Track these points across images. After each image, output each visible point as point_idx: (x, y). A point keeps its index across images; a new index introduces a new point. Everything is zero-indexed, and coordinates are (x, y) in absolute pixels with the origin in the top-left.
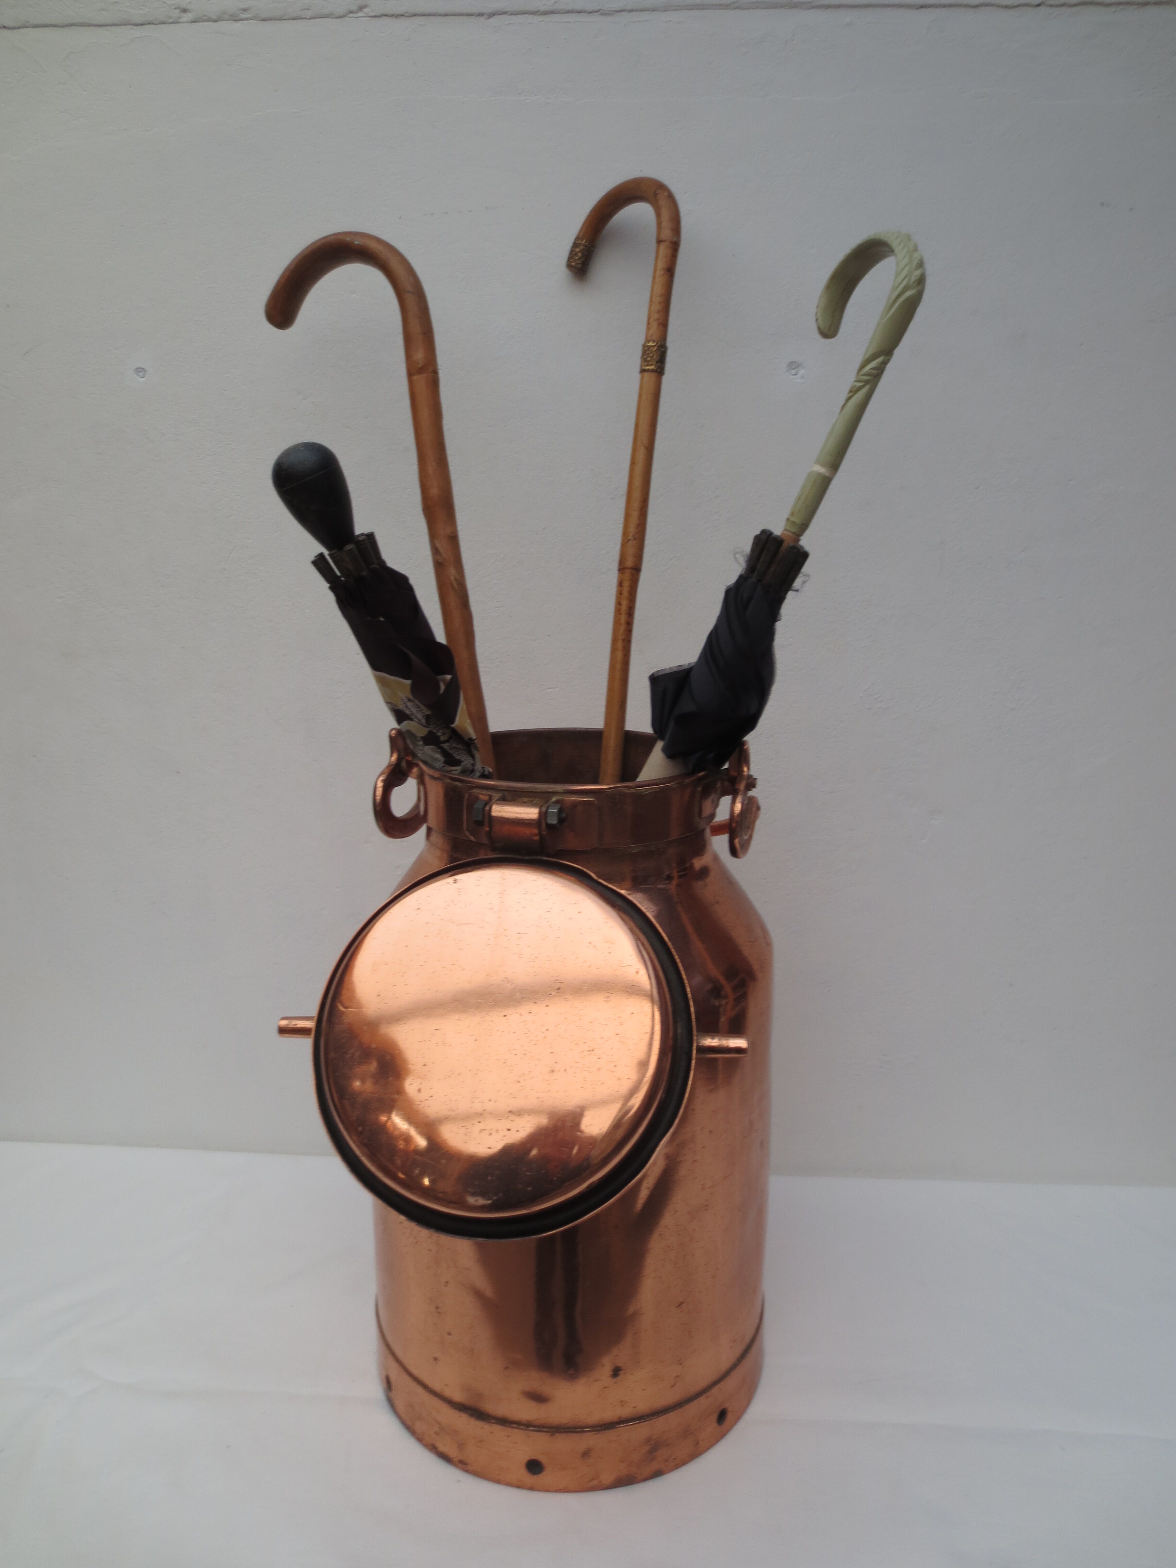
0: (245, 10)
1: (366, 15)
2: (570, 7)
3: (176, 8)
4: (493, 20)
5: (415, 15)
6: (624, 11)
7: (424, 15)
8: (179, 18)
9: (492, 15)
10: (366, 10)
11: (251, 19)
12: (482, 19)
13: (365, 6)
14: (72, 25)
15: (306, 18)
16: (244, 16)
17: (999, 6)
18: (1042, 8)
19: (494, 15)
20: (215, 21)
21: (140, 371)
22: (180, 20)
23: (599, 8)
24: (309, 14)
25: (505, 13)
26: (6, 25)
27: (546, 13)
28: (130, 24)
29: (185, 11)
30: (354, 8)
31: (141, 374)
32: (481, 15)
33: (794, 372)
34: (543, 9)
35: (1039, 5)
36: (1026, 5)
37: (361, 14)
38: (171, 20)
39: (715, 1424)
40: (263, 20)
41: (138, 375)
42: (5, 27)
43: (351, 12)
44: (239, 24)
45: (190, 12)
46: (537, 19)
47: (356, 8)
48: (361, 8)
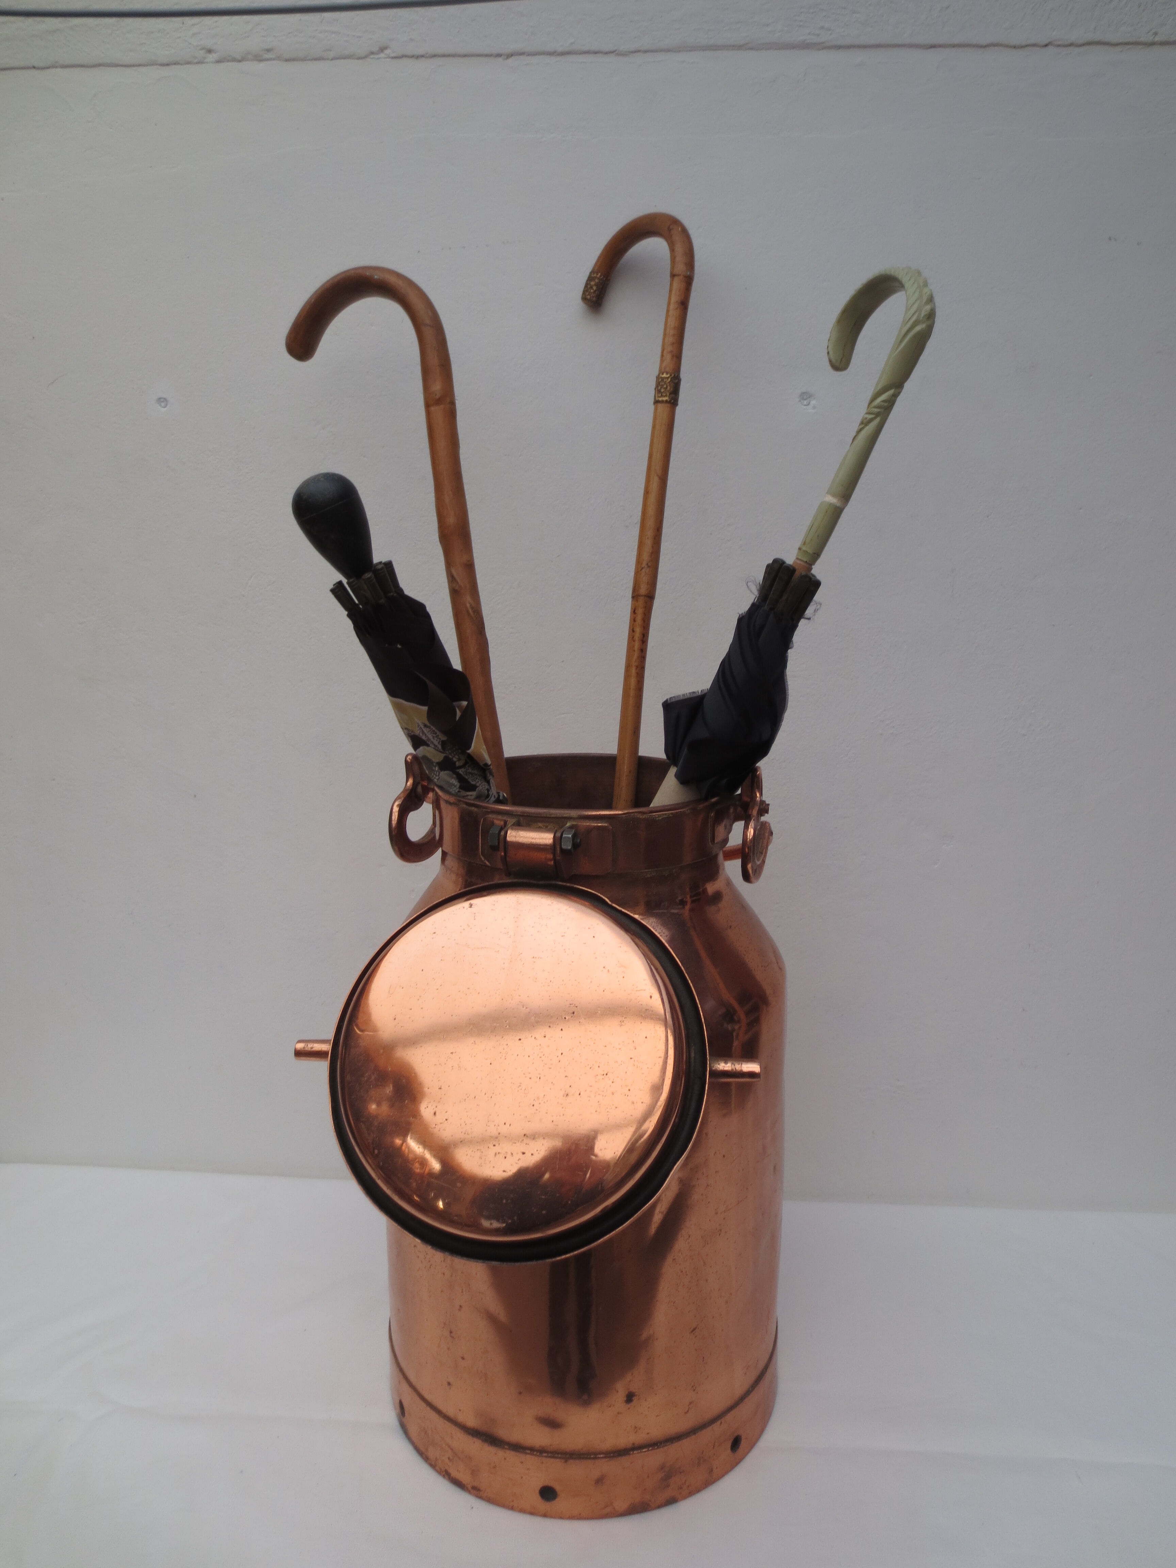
0: (268, 51)
1: (386, 56)
2: (586, 48)
3: (201, 49)
4: (510, 60)
5: (435, 56)
6: (639, 51)
7: (444, 56)
8: (205, 58)
9: (510, 55)
10: (387, 52)
11: (274, 59)
12: (500, 59)
13: (386, 48)
14: (100, 65)
15: (328, 59)
16: (267, 56)
17: (1007, 46)
18: (1050, 48)
19: (512, 55)
20: (240, 61)
21: (162, 401)
22: (205, 61)
23: (614, 49)
24: (331, 54)
25: (522, 54)
26: (36, 65)
27: (563, 54)
28: (157, 64)
29: (210, 51)
30: (375, 49)
31: (163, 404)
32: (499, 55)
33: (805, 402)
34: (560, 49)
35: (1046, 45)
36: (1034, 45)
37: (382, 55)
38: (196, 61)
39: (729, 1451)
40: (287, 60)
41: (161, 405)
42: (34, 67)
43: (372, 53)
44: (262, 65)
45: (215, 53)
46: (553, 59)
47: (377, 49)
48: (382, 49)
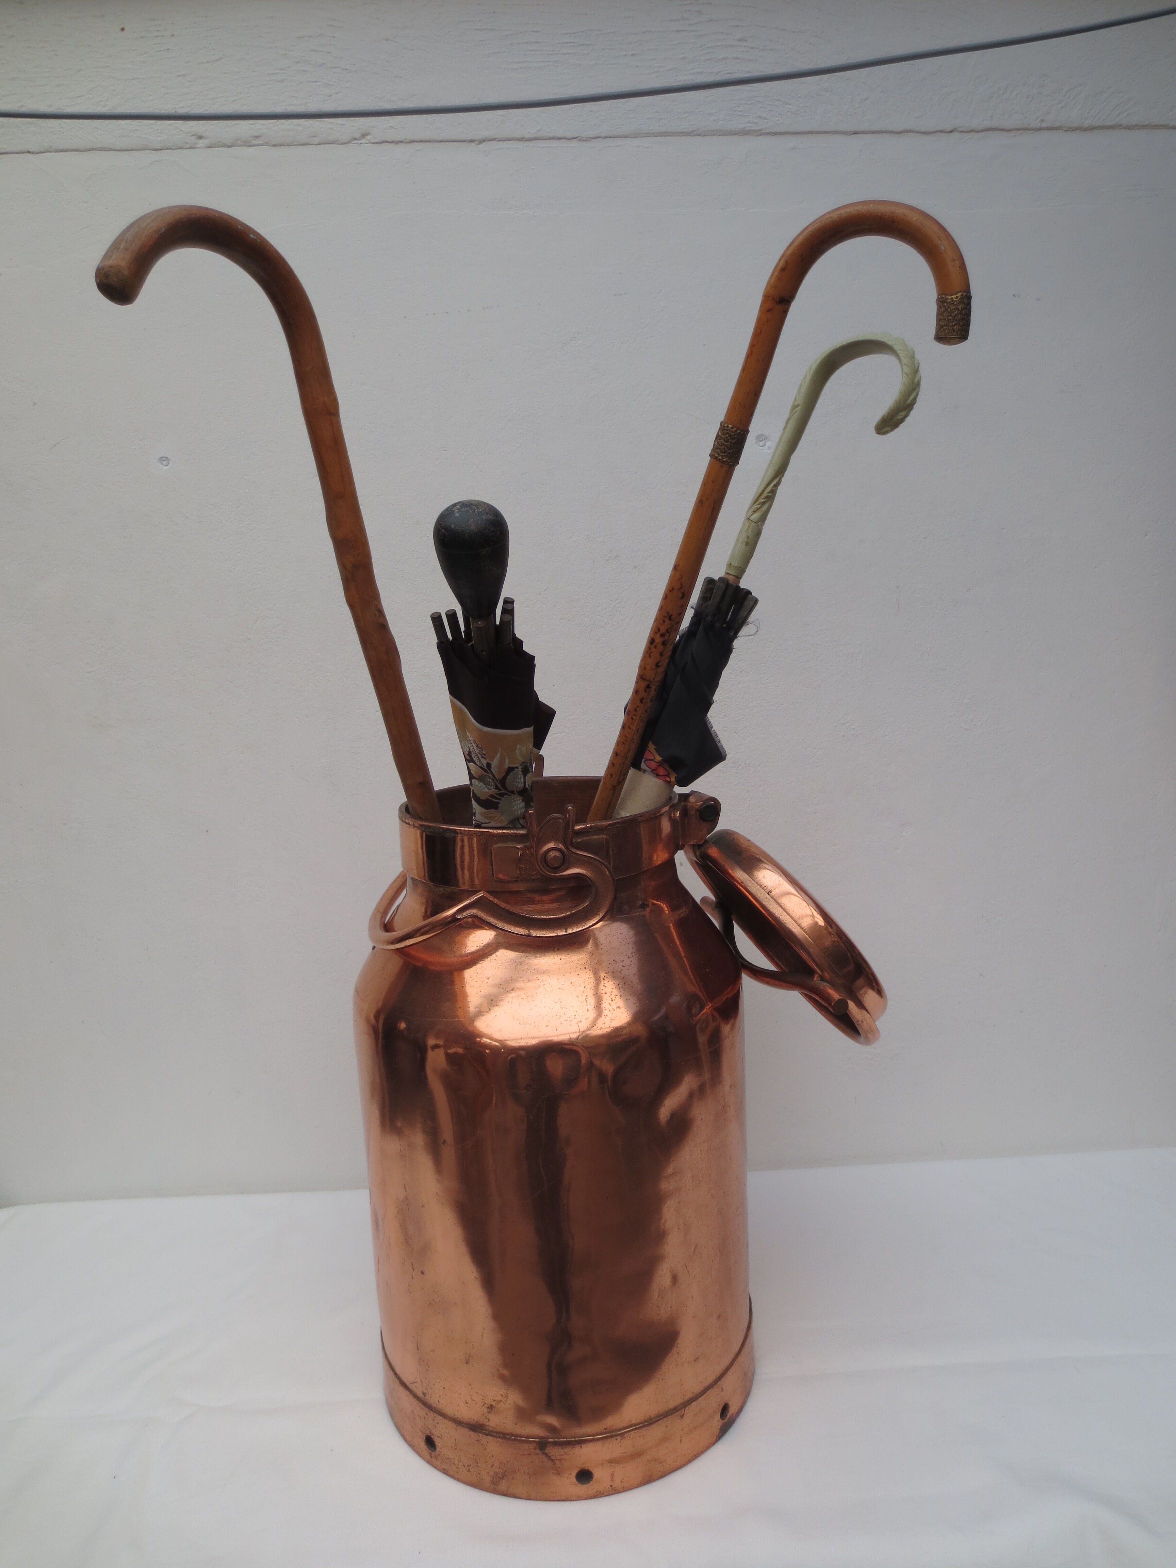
0: (257, 137)
1: (368, 142)
2: (551, 135)
3: (193, 135)
4: (482, 145)
5: (413, 141)
6: (599, 137)
7: (422, 141)
8: (196, 144)
9: (482, 141)
10: (369, 137)
11: (262, 145)
12: (473, 144)
13: (367, 134)
14: (93, 149)
15: (313, 144)
16: (255, 142)
17: (918, 132)
18: (955, 134)
19: (484, 141)
20: (230, 147)
21: (164, 460)
22: (196, 146)
23: (577, 135)
24: (316, 140)
25: (494, 139)
26: (31, 151)
27: (530, 140)
28: (149, 149)
29: (200, 137)
30: (357, 136)
31: (165, 463)
32: (472, 141)
33: (761, 444)
34: (528, 136)
35: (951, 132)
36: (941, 131)
37: (363, 141)
38: (188, 146)
40: (275, 146)
41: (162, 464)
42: (29, 152)
43: (355, 139)
44: (251, 149)
45: (207, 139)
46: (522, 145)
47: (360, 135)
48: (364, 136)
